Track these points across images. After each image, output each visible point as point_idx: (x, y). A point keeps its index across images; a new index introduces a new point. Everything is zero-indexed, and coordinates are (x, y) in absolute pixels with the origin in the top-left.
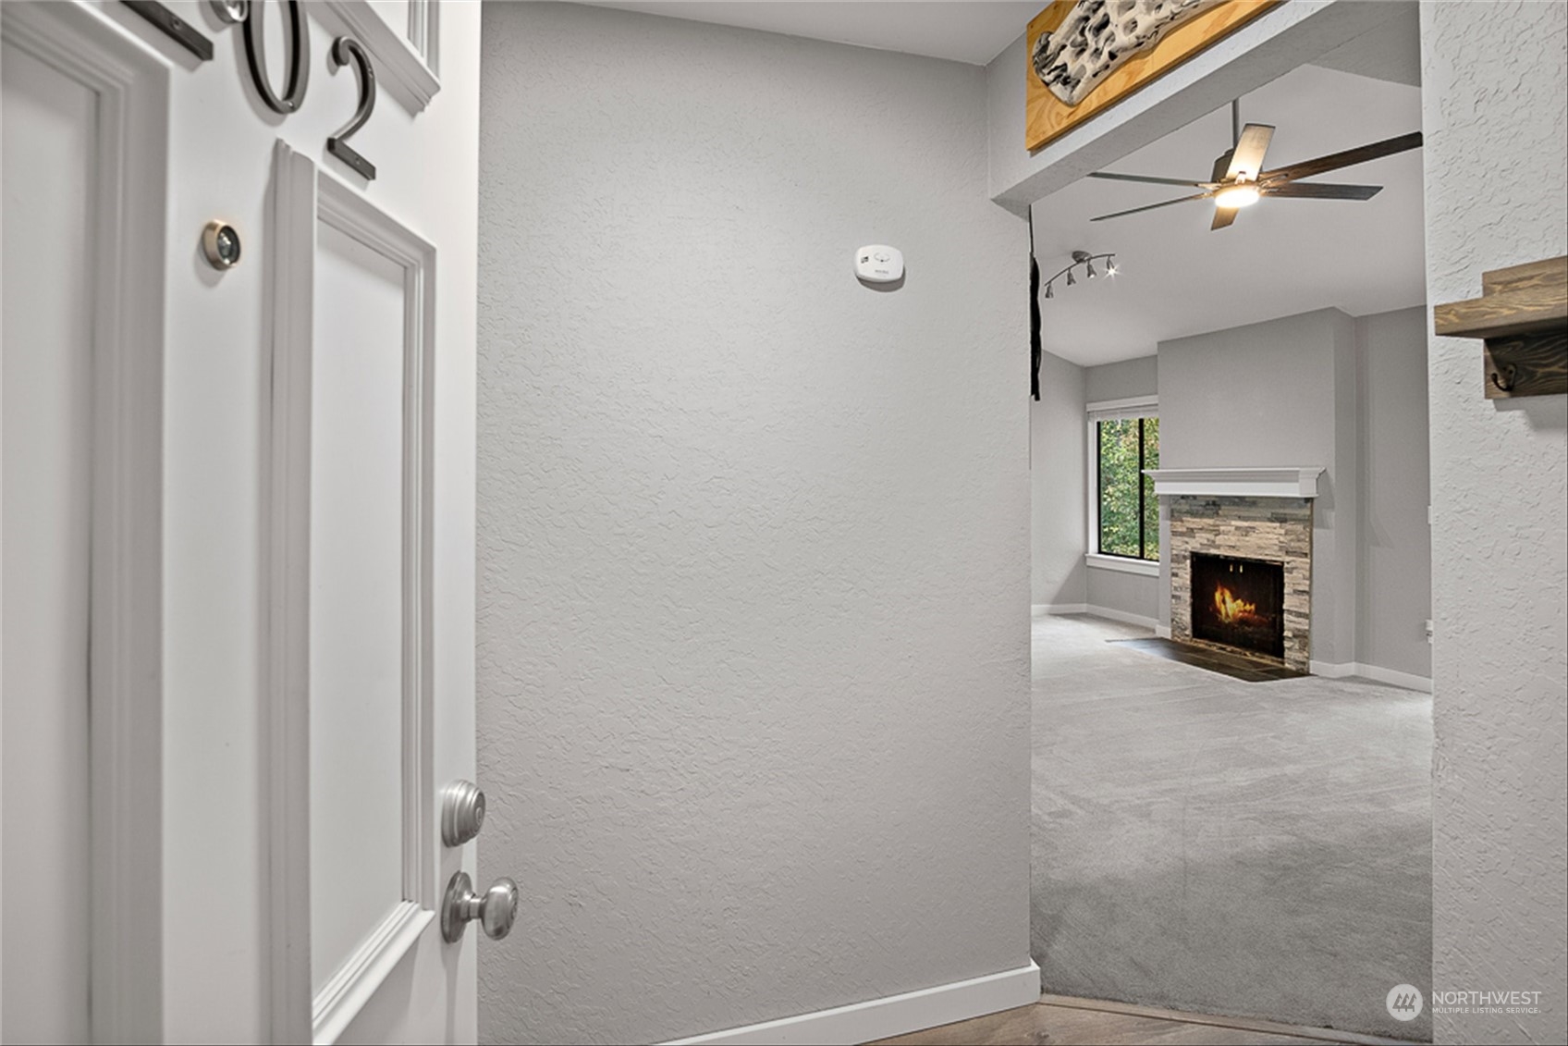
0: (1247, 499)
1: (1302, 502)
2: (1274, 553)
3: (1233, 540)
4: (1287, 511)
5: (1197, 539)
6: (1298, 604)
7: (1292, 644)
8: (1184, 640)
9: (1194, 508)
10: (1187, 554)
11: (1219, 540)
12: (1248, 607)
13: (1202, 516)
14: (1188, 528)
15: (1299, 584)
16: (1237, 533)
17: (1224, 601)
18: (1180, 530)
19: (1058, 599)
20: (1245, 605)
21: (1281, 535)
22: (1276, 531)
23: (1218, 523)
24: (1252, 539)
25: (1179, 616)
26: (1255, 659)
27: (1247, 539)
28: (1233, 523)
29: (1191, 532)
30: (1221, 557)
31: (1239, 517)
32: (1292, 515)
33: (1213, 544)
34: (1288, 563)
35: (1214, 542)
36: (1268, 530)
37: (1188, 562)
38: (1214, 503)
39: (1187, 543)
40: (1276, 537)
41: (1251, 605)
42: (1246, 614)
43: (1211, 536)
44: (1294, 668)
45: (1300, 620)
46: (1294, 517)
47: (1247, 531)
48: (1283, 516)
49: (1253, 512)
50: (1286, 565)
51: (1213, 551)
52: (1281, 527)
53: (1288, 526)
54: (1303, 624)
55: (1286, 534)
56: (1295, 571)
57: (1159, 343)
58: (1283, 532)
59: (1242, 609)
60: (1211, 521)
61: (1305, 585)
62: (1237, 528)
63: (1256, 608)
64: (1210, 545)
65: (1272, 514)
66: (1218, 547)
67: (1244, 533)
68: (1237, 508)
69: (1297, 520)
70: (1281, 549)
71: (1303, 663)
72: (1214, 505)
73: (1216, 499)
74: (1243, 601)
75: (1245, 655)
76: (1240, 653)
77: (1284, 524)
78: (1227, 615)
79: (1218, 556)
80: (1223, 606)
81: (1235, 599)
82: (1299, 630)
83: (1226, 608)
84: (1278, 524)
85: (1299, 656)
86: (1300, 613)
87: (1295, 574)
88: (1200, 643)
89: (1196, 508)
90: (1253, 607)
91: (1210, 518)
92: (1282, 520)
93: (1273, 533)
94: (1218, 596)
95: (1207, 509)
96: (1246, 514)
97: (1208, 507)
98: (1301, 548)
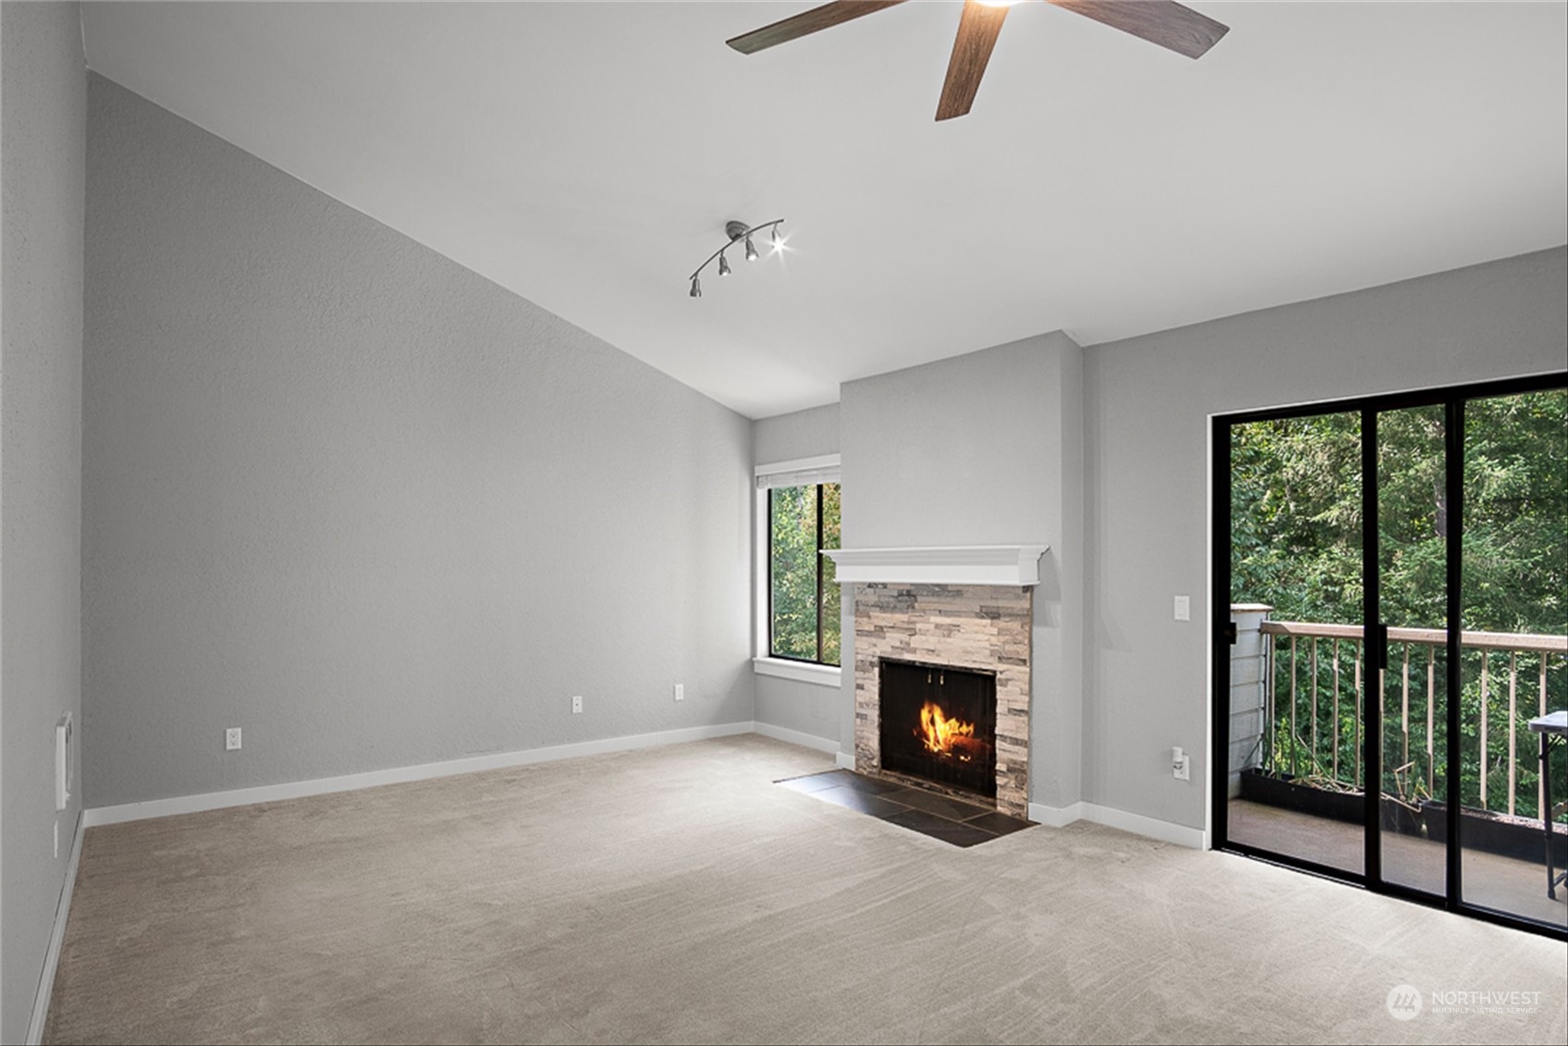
0: (950, 588)
1: (1020, 592)
2: (984, 660)
3: (932, 641)
4: (1001, 603)
5: (887, 640)
6: (1014, 728)
7: (1006, 780)
8: (870, 772)
9: (883, 599)
10: (876, 660)
11: (915, 641)
12: (964, 729)
13: (894, 609)
14: (876, 626)
15: (1016, 701)
16: (938, 632)
17: (932, 722)
18: (867, 628)
19: (721, 716)
20: (961, 725)
21: (992, 635)
22: (987, 630)
23: (914, 619)
24: (956, 641)
25: (865, 741)
26: (958, 799)
27: (949, 640)
28: (933, 619)
29: (880, 631)
30: (917, 664)
31: (940, 611)
32: (1007, 608)
33: (907, 647)
34: (1001, 673)
35: (908, 644)
36: (977, 628)
37: (877, 670)
38: (909, 594)
39: (875, 645)
40: (987, 637)
41: (968, 725)
42: (962, 737)
43: (905, 637)
44: (1009, 813)
45: (1017, 748)
46: (1009, 611)
47: (949, 631)
48: (994, 610)
49: (958, 604)
50: (998, 676)
51: (908, 657)
52: (992, 625)
53: (1001, 623)
54: (1020, 755)
55: (999, 634)
56: (1010, 683)
57: (842, 384)
58: (995, 631)
59: (957, 732)
60: (904, 617)
61: (1024, 702)
62: (937, 626)
63: (975, 730)
64: (903, 649)
65: (981, 607)
66: (914, 651)
67: (946, 632)
68: (935, 599)
69: (1013, 615)
70: (992, 653)
71: (1021, 806)
72: (908, 596)
73: (913, 588)
74: (957, 720)
75: (947, 793)
76: (941, 791)
77: (995, 621)
78: (937, 741)
79: (914, 662)
80: (931, 728)
81: (947, 718)
82: (1015, 763)
83: (935, 731)
84: (989, 621)
85: (1015, 797)
86: (1016, 739)
87: (1009, 688)
88: (891, 776)
89: (886, 599)
90: (971, 728)
91: (903, 613)
92: (994, 615)
93: (983, 633)
94: (925, 715)
95: (900, 601)
96: (949, 608)
97: (900, 598)
98: (1018, 653)
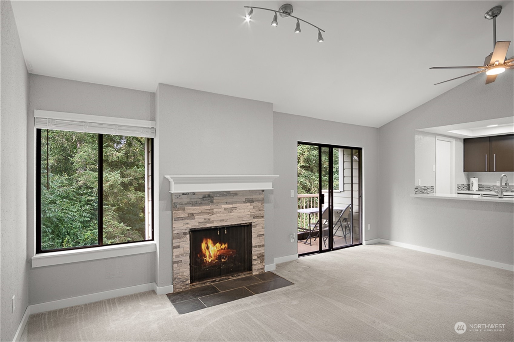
0: (231, 193)
1: (261, 192)
2: (247, 219)
3: (223, 216)
4: (254, 197)
5: (196, 220)
6: (259, 242)
7: (257, 262)
8: (185, 288)
9: (193, 200)
10: (188, 231)
11: (212, 218)
13: (201, 204)
14: (188, 214)
15: (260, 231)
16: (225, 211)
18: (183, 216)
21: (251, 209)
22: (248, 208)
23: (213, 207)
24: (235, 214)
25: (180, 274)
27: (231, 214)
28: (223, 206)
29: (192, 216)
30: (212, 228)
31: (226, 202)
32: (256, 198)
33: (209, 221)
34: (254, 223)
35: (209, 219)
36: (244, 207)
37: (188, 236)
38: (209, 196)
39: (188, 224)
40: (248, 210)
43: (207, 217)
44: (258, 273)
45: (260, 248)
46: (257, 199)
47: (231, 210)
48: (250, 200)
49: (235, 199)
50: (253, 224)
51: (209, 225)
52: (250, 205)
53: (254, 204)
54: (262, 250)
55: (254, 208)
56: (257, 225)
57: (159, 83)
58: (252, 207)
60: (207, 207)
61: (263, 231)
62: (225, 209)
64: (205, 222)
65: (246, 199)
66: (212, 222)
67: (230, 211)
68: (224, 197)
69: (258, 200)
70: (251, 216)
72: (209, 198)
73: (211, 193)
75: (229, 278)
76: (226, 279)
77: (251, 204)
82: (260, 254)
84: (249, 204)
85: (260, 266)
86: (260, 245)
87: (257, 227)
88: (197, 285)
89: (195, 200)
91: (206, 205)
92: (251, 201)
93: (247, 209)
95: (204, 200)
96: (231, 200)
97: (204, 199)
98: (261, 214)
